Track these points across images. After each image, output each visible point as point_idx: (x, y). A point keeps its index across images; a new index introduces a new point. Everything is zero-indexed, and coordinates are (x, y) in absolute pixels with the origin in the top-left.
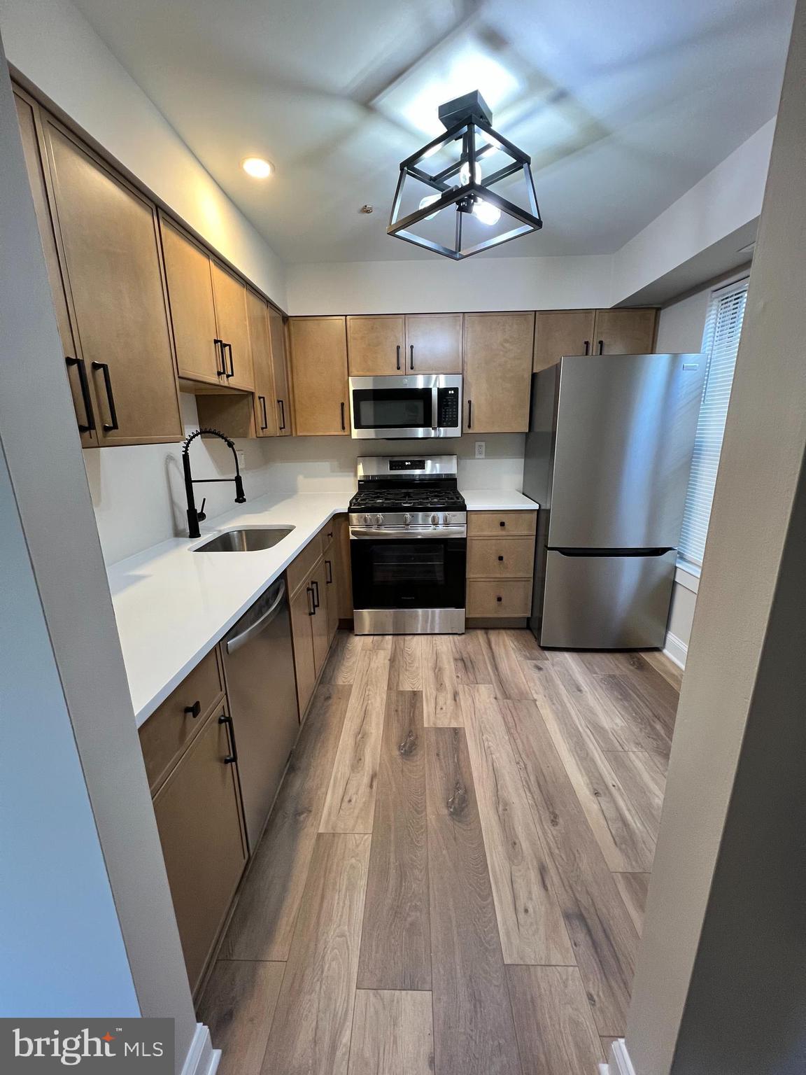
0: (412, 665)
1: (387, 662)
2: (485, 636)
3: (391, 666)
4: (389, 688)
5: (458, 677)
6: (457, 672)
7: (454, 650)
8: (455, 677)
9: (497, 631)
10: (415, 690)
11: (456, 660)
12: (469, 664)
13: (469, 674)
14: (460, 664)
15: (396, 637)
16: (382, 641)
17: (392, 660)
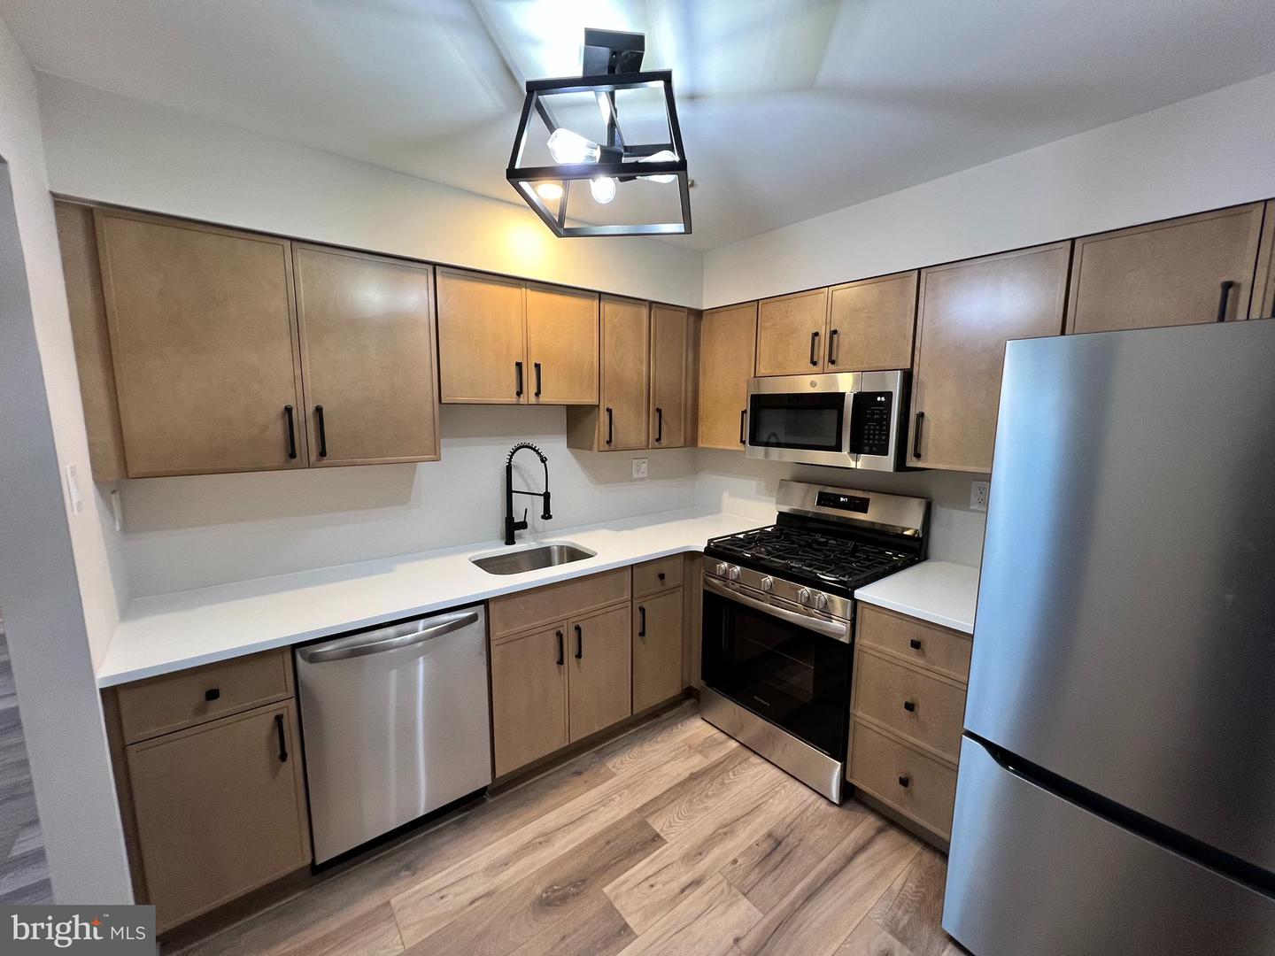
0: (705, 800)
1: (687, 774)
2: (871, 833)
3: (682, 784)
4: (640, 810)
5: (735, 861)
6: (743, 854)
7: (788, 820)
8: (731, 859)
9: (903, 839)
10: (662, 835)
11: (769, 835)
12: (777, 857)
13: (757, 871)
14: (766, 847)
15: (742, 749)
16: (722, 743)
17: (693, 777)
